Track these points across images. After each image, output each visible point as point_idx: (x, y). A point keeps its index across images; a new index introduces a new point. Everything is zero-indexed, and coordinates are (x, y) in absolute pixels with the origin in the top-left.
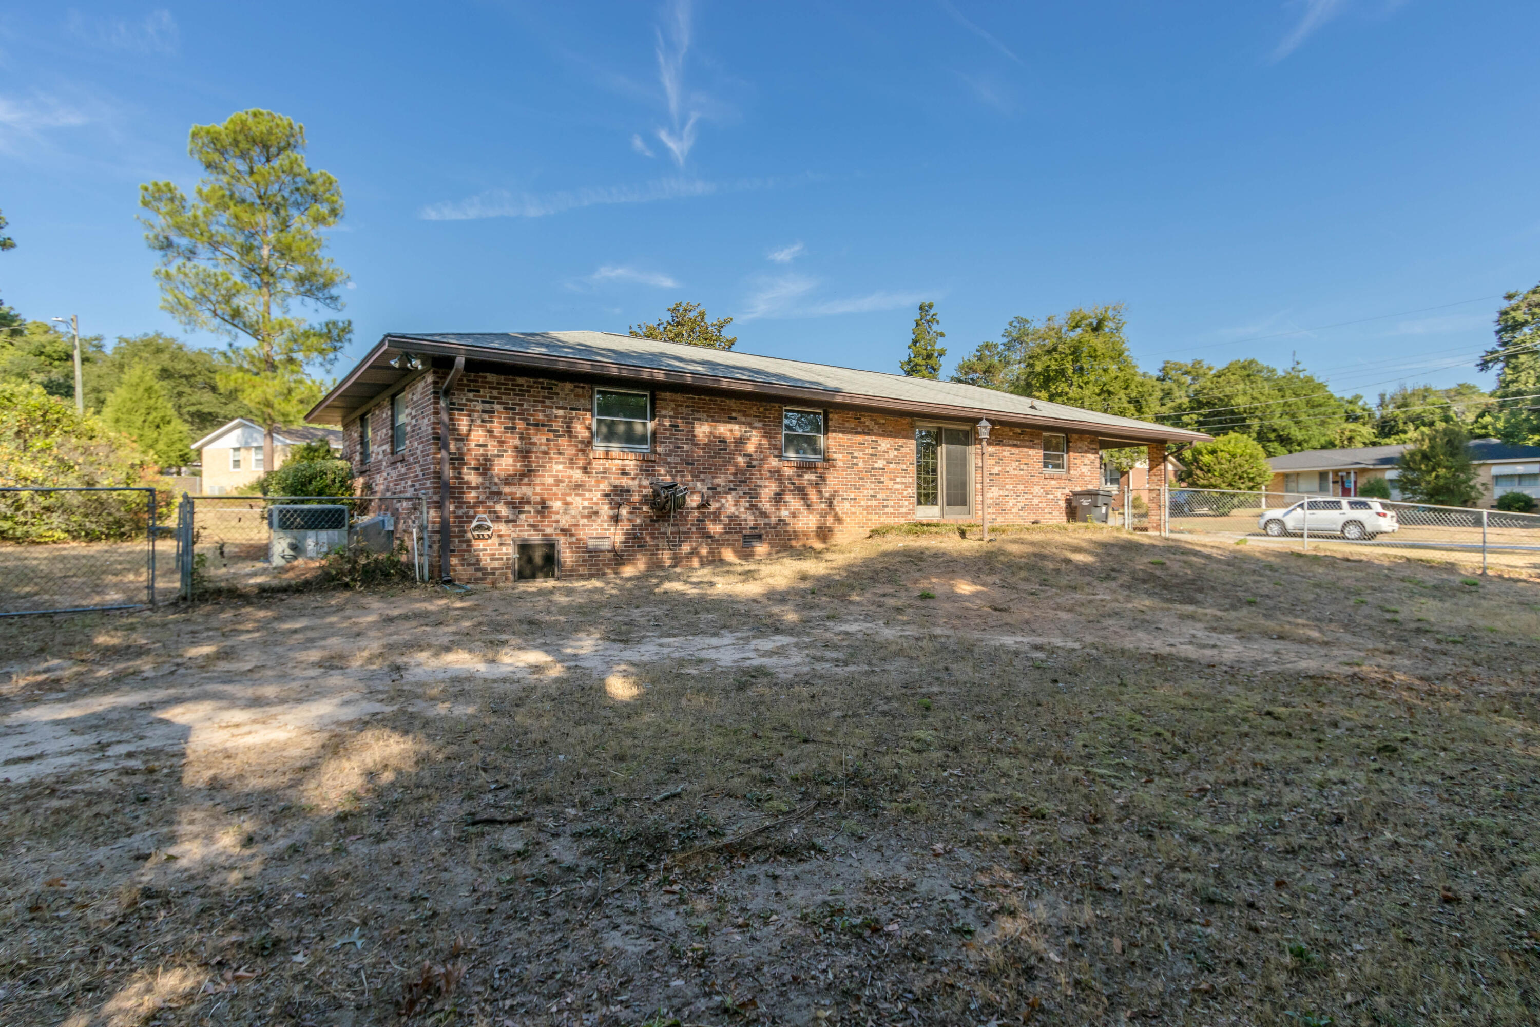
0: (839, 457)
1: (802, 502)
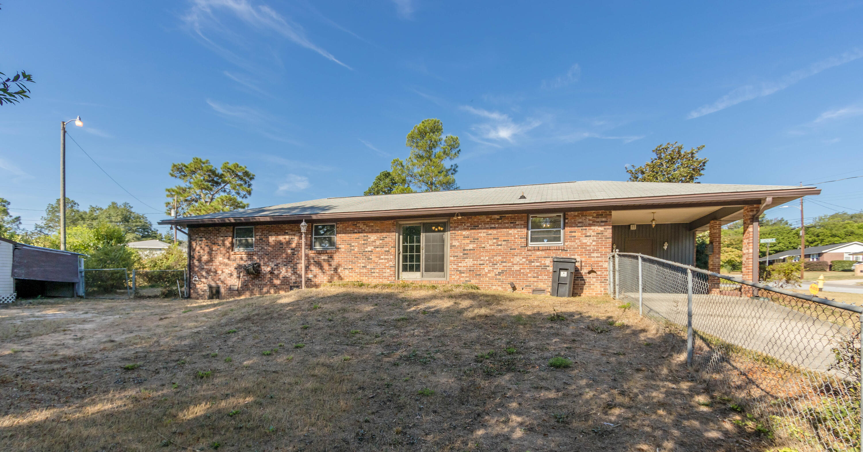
0: (343, 247)
1: (320, 271)
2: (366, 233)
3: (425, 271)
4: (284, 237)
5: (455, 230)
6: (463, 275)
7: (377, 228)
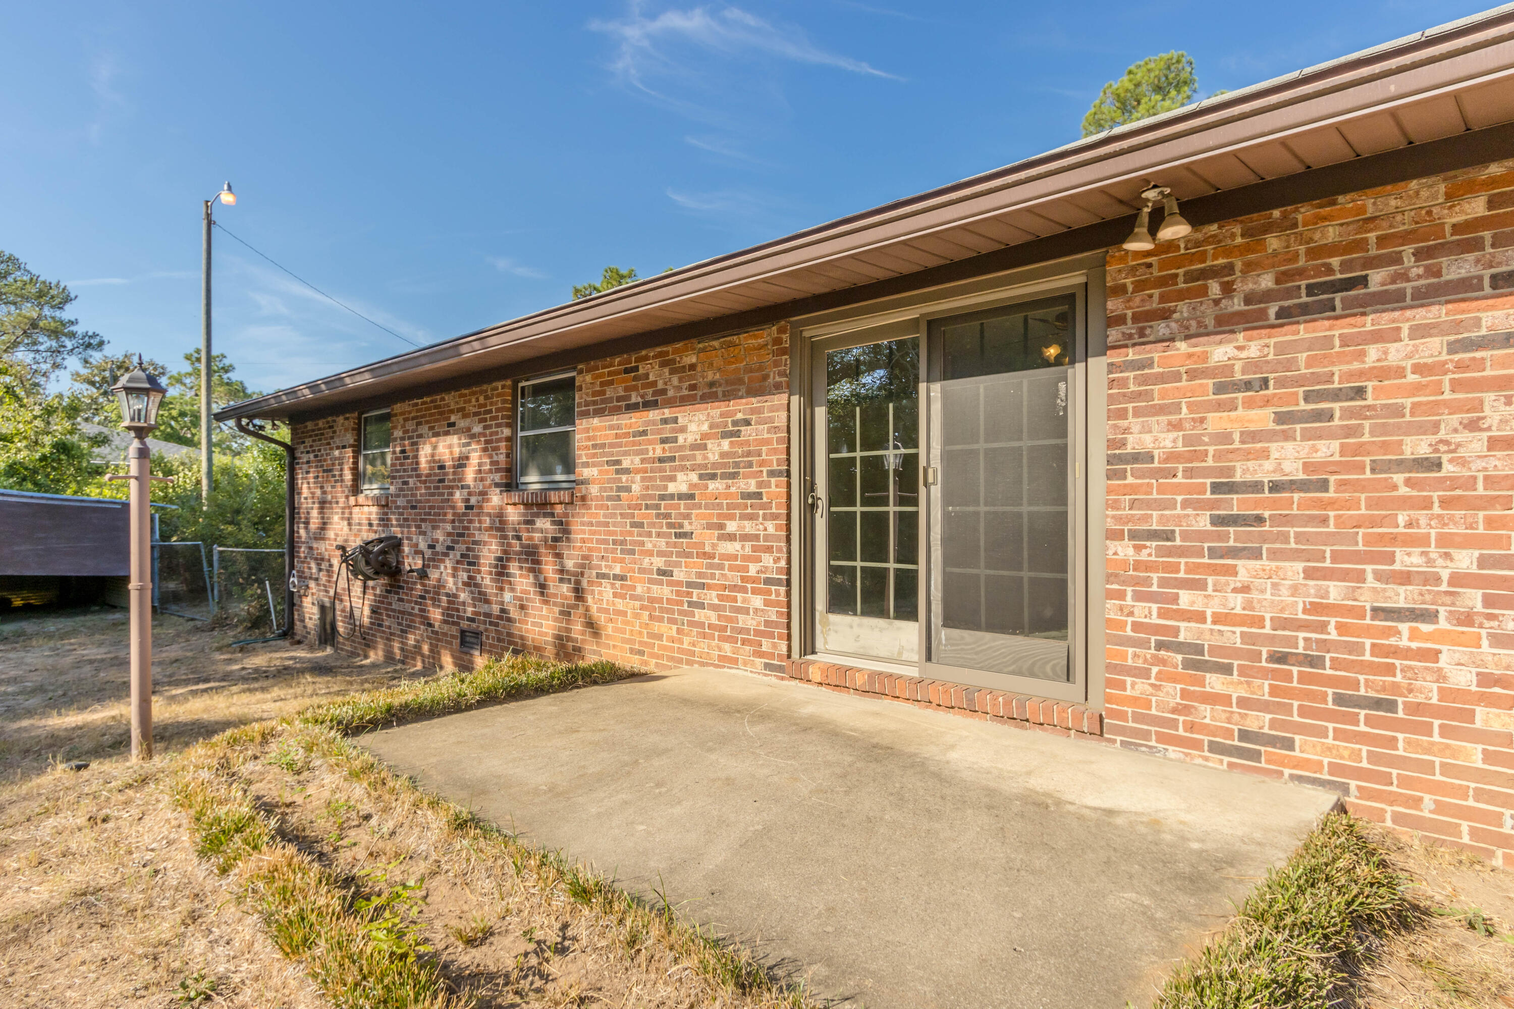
0: (597, 477)
1: (531, 578)
2: (671, 403)
4: (450, 441)
5: (1141, 339)
6: (1215, 683)
7: (710, 376)
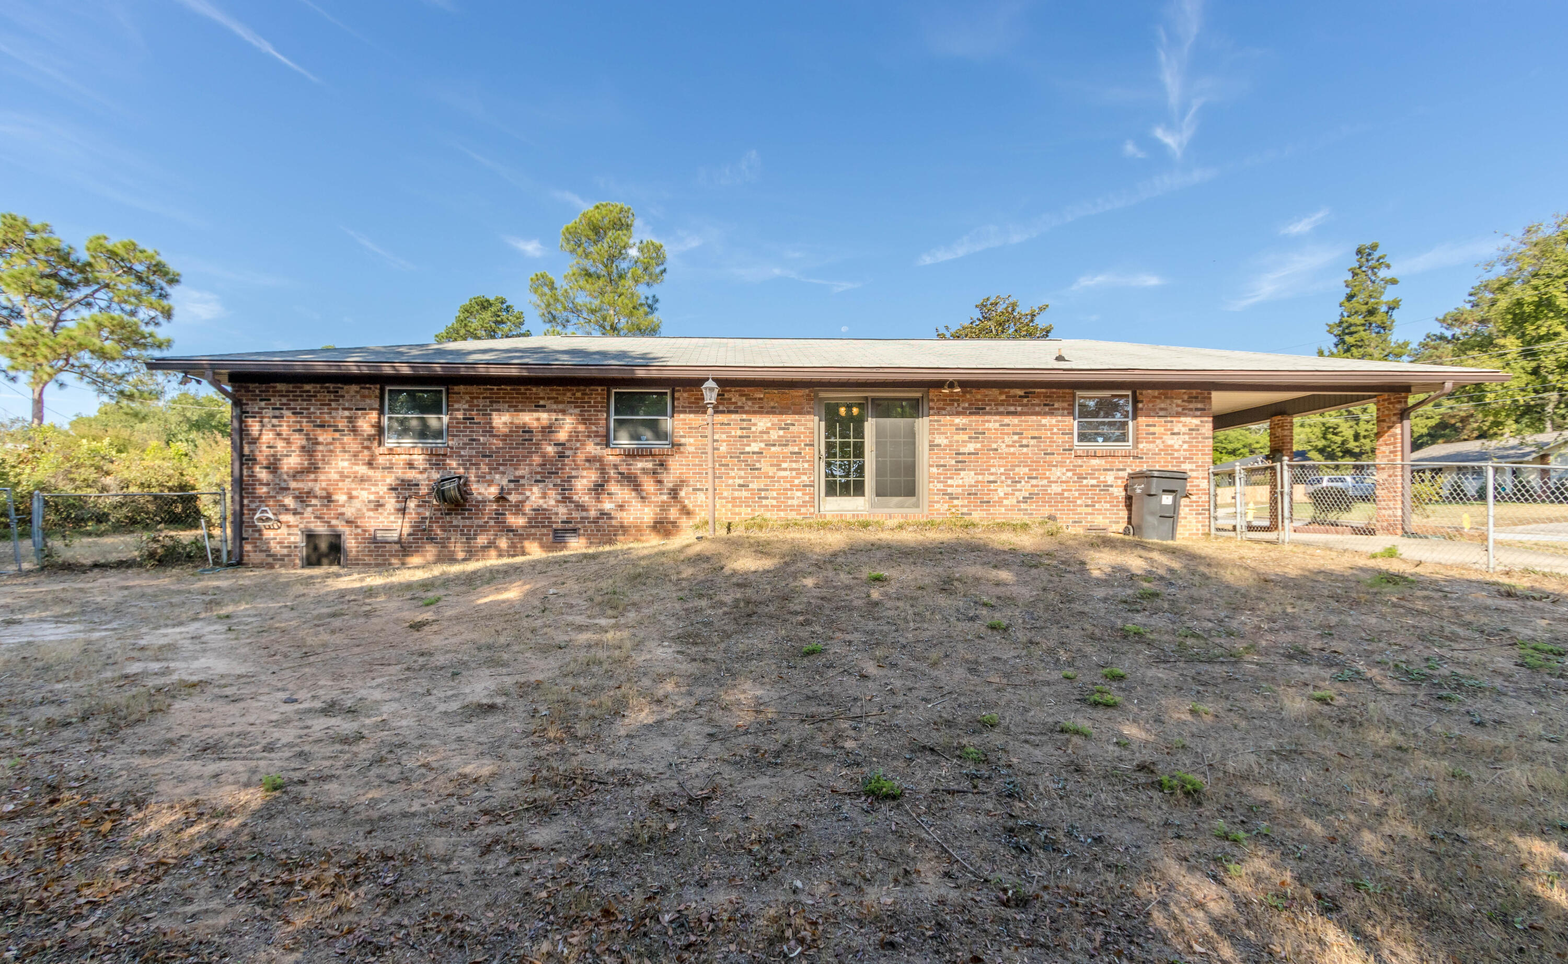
0: (690, 443)
1: (634, 494)
2: (746, 412)
3: (878, 495)
4: (536, 415)
5: (938, 414)
6: (956, 502)
7: (772, 404)
